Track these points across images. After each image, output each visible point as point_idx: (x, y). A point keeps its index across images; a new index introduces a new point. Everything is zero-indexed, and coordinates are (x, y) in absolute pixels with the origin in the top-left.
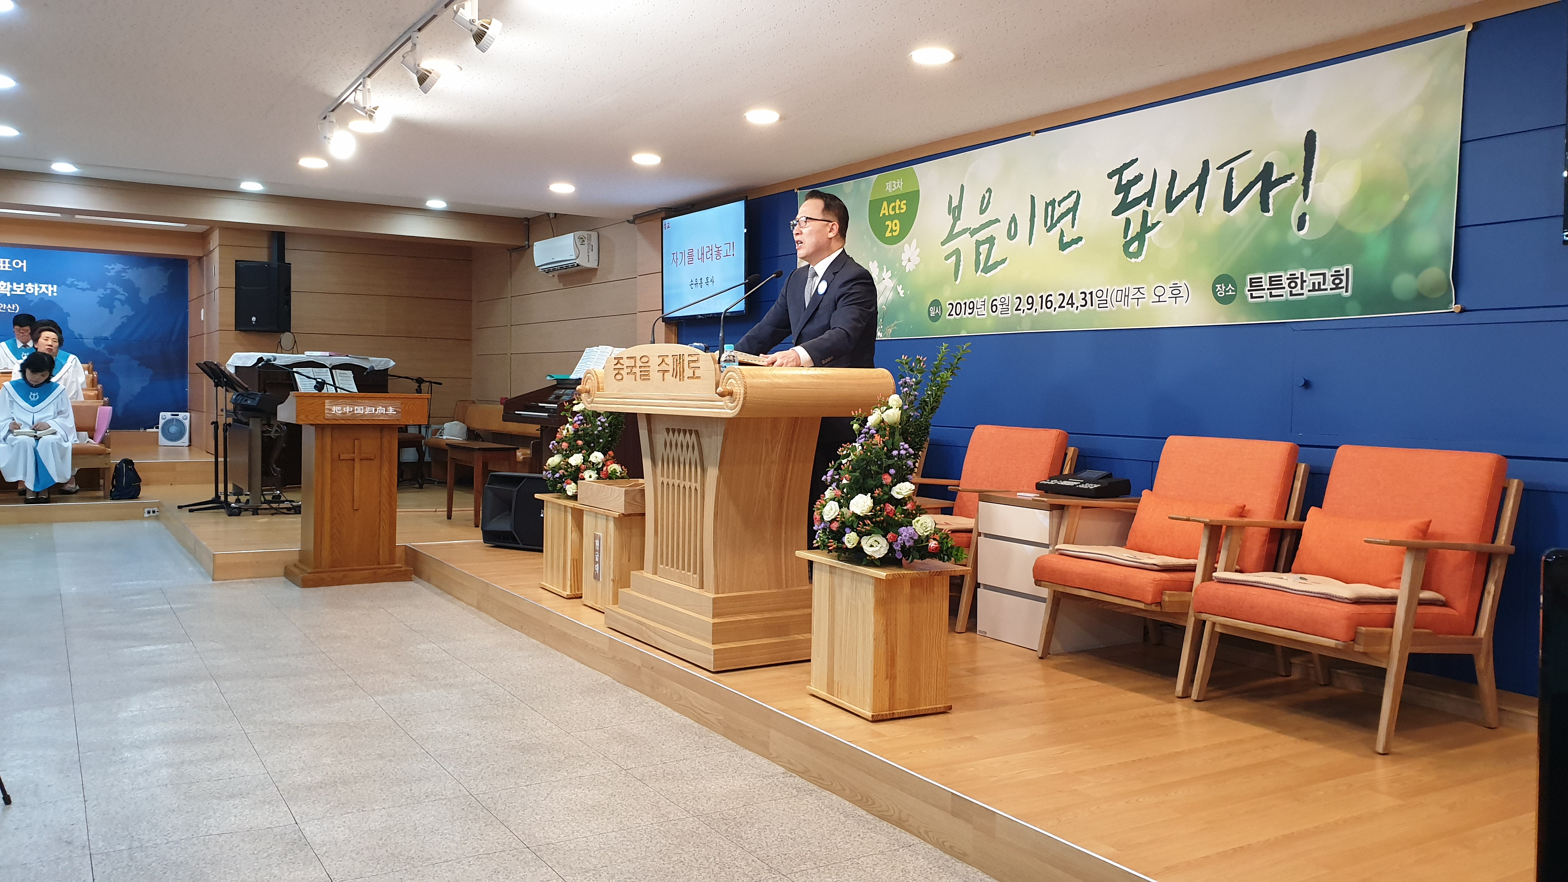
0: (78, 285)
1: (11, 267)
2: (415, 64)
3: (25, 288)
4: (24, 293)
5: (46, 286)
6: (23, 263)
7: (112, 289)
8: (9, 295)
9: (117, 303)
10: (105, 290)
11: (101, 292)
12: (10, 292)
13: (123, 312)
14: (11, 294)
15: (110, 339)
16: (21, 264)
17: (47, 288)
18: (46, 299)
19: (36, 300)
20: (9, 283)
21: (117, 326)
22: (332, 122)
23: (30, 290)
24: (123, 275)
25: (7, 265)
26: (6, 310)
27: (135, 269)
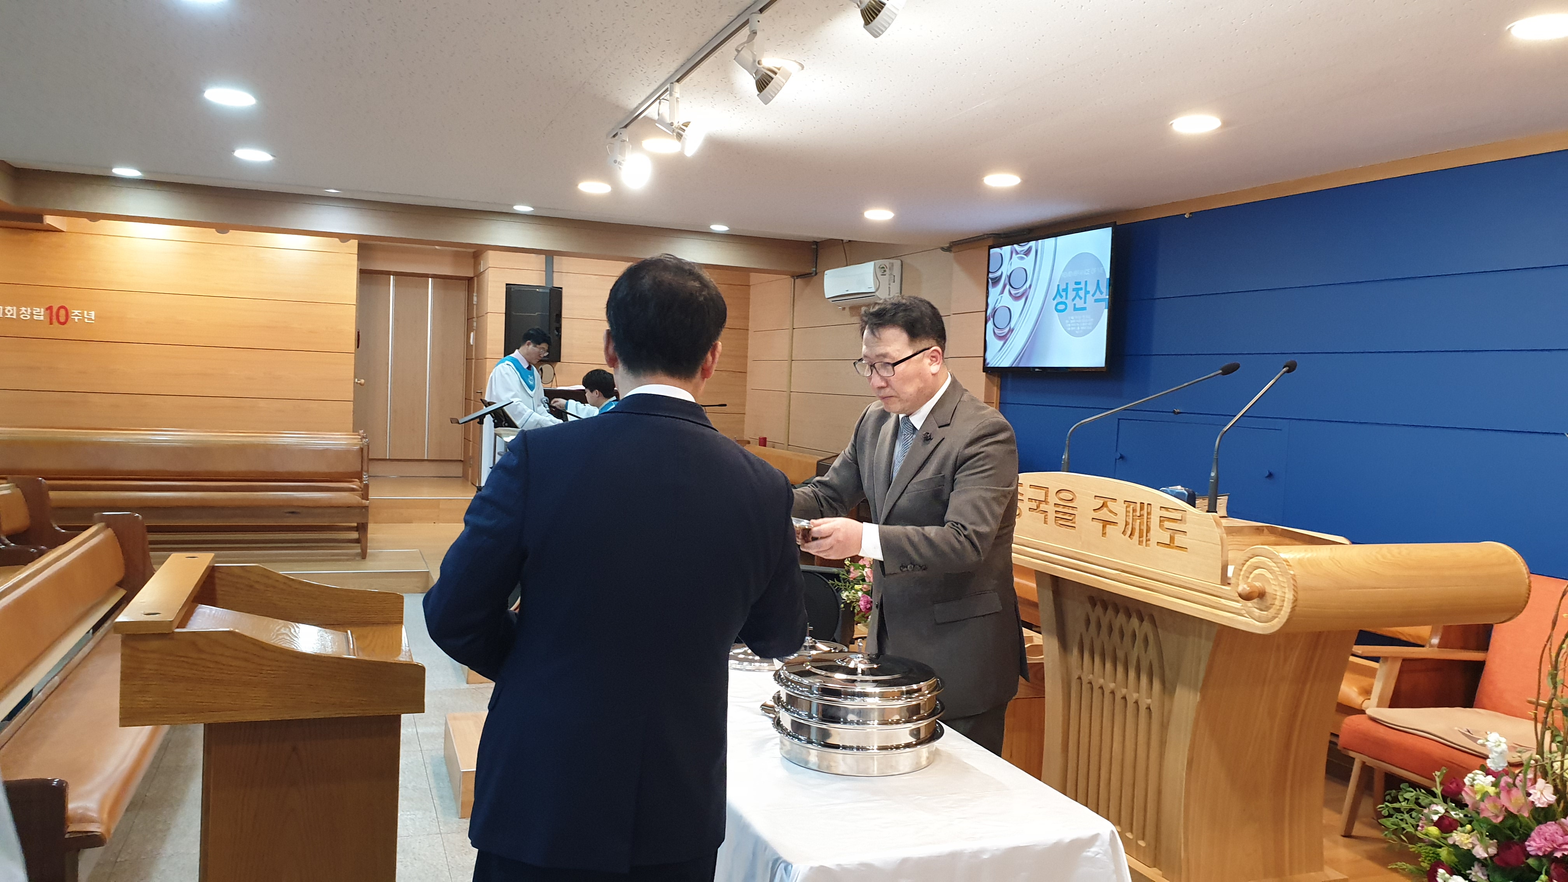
2: (754, 61)
22: (624, 141)
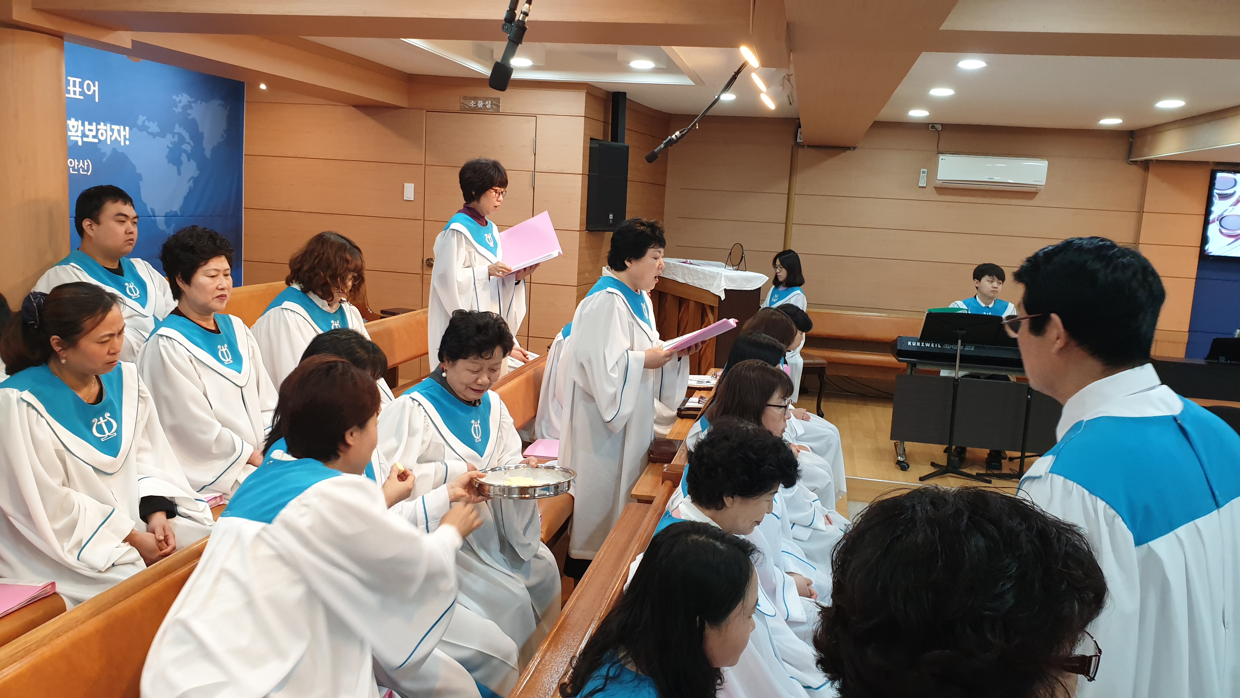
0: (149, 128)
1: (82, 93)
3: (97, 130)
4: (96, 141)
5: (118, 127)
6: (94, 86)
7: (180, 135)
8: (80, 144)
9: (184, 157)
10: (173, 137)
11: (169, 140)
12: (82, 137)
13: (190, 169)
14: (83, 142)
15: (179, 214)
16: (92, 88)
17: (119, 131)
18: (120, 151)
19: (109, 153)
20: (80, 122)
21: (186, 194)
23: (102, 134)
24: (189, 111)
25: (78, 89)
26: (78, 170)
27: (199, 102)
